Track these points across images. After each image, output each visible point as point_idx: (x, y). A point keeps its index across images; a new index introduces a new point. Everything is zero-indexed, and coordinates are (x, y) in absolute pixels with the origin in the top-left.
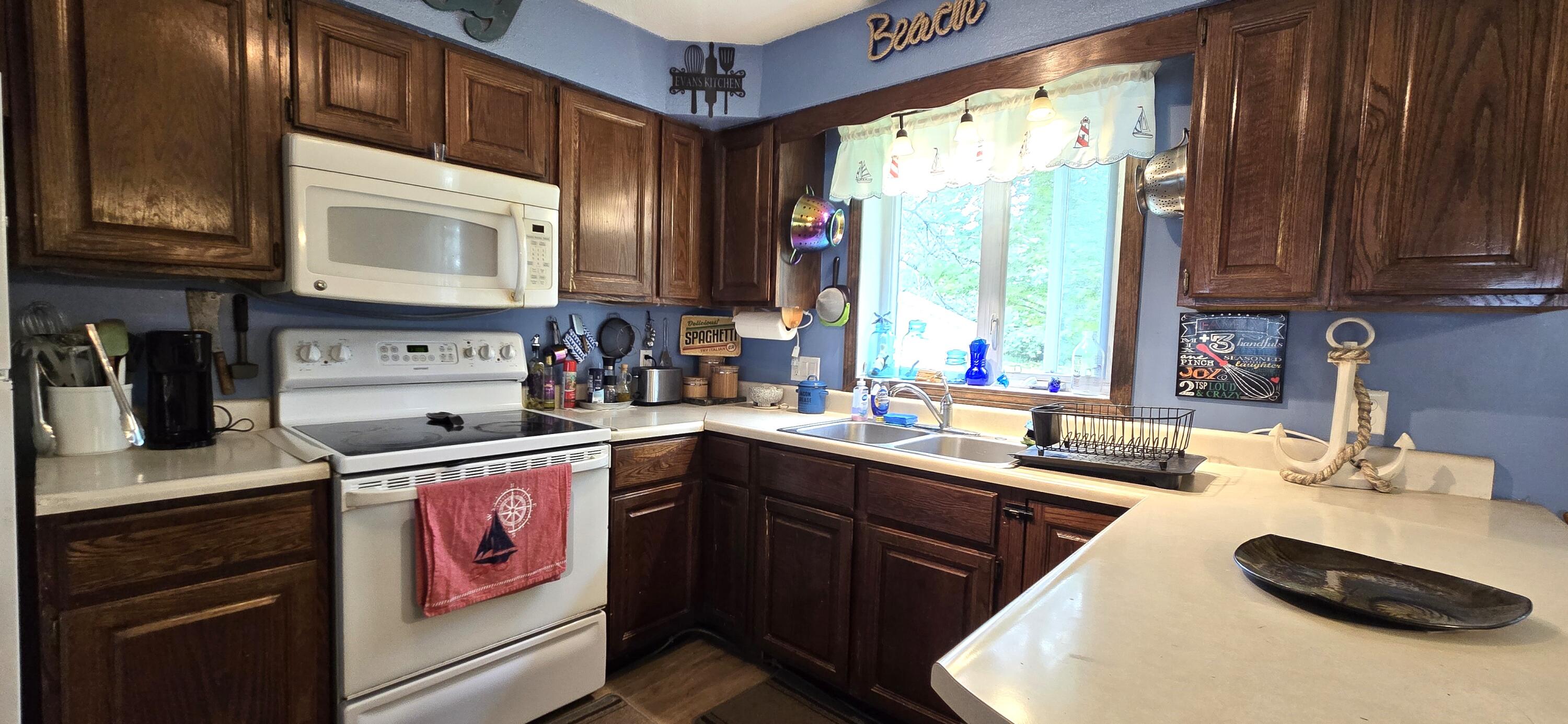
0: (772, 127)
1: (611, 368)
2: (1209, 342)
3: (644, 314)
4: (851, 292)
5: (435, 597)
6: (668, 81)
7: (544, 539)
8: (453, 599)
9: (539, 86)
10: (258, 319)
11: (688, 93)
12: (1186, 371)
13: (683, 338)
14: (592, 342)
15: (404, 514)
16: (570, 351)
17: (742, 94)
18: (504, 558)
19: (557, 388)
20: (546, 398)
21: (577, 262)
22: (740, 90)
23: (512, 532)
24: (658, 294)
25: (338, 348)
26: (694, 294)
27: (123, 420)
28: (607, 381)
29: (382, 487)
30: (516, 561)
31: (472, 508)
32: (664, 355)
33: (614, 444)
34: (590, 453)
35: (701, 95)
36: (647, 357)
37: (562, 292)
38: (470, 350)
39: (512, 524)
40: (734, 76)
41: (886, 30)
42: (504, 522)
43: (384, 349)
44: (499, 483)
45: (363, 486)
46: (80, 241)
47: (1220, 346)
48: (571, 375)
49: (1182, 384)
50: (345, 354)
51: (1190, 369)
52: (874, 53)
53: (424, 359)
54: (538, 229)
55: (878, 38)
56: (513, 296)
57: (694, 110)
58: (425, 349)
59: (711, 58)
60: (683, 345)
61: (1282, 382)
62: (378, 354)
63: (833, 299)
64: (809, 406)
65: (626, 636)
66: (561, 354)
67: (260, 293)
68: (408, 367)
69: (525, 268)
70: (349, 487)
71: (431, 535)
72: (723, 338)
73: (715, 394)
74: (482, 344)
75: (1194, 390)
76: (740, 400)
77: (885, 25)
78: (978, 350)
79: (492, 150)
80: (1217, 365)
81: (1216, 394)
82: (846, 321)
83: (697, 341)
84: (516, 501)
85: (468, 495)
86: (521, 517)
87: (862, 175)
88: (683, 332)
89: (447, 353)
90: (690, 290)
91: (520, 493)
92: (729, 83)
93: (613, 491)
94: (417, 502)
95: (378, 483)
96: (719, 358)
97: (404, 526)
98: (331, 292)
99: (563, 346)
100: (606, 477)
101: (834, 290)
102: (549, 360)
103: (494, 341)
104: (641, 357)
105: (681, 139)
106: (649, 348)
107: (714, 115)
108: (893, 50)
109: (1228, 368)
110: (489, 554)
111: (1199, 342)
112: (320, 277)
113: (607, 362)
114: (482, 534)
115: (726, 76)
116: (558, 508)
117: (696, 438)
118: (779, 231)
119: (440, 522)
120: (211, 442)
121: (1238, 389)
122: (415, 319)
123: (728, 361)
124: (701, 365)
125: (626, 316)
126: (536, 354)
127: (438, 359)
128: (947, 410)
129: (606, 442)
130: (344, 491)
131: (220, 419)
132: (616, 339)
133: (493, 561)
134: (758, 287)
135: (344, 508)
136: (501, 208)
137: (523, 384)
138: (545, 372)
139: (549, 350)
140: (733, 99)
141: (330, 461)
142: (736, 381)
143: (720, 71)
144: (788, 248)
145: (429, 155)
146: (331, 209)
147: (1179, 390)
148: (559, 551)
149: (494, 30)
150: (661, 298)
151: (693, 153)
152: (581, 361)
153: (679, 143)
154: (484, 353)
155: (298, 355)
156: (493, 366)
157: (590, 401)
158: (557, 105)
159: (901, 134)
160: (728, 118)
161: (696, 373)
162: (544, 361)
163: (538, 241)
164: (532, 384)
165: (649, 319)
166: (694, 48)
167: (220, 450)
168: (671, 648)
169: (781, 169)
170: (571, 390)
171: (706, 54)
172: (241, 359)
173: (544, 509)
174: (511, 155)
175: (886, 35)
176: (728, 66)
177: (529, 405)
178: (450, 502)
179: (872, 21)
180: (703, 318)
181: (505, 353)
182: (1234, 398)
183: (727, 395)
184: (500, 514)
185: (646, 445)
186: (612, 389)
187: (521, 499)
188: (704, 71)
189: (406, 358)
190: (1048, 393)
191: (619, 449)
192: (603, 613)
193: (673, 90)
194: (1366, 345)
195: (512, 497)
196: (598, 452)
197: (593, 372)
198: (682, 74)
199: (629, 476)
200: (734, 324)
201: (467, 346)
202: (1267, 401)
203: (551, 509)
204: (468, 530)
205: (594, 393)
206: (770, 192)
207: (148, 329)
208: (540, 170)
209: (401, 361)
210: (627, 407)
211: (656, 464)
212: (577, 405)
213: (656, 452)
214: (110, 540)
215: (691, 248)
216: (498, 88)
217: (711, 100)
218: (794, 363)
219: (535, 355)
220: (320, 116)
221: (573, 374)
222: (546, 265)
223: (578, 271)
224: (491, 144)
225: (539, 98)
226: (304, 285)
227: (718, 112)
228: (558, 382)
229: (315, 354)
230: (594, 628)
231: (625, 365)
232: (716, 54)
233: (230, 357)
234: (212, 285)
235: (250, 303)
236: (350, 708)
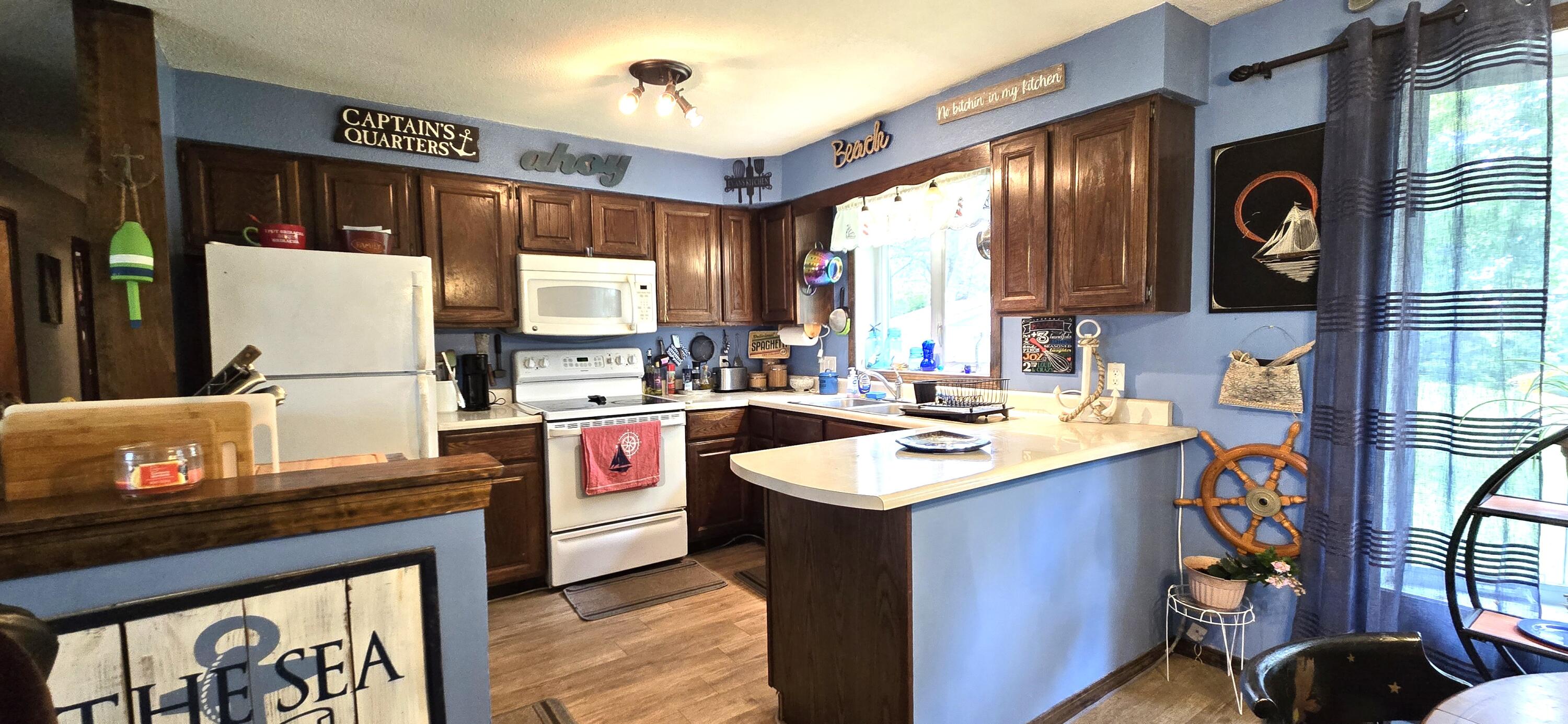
0: (790, 207)
1: (697, 368)
2: (1036, 337)
3: (721, 332)
4: (850, 311)
5: (591, 485)
6: (723, 184)
7: (647, 462)
8: (599, 487)
9: (643, 204)
10: (506, 347)
11: (736, 190)
12: (1026, 357)
13: (750, 347)
14: (686, 352)
15: (575, 442)
16: (671, 358)
17: (770, 187)
18: (626, 469)
19: (663, 382)
20: (657, 388)
21: (669, 304)
22: (769, 185)
23: (629, 456)
24: (723, 320)
25: (543, 360)
26: (748, 318)
27: (457, 395)
28: (694, 377)
29: (565, 428)
30: (631, 471)
31: (608, 441)
32: (737, 359)
33: (688, 412)
34: (673, 416)
35: (744, 191)
36: (724, 361)
37: (659, 322)
38: (610, 359)
39: (629, 451)
40: (764, 177)
41: (842, 150)
42: (624, 450)
43: (565, 360)
44: (621, 430)
45: (556, 427)
46: (442, 315)
47: (1042, 339)
48: (671, 373)
49: (1025, 365)
50: (546, 363)
51: (1028, 355)
52: (838, 163)
53: (586, 365)
54: (643, 287)
55: (839, 155)
56: (631, 329)
57: (740, 201)
58: (586, 359)
59: (750, 167)
60: (750, 351)
61: (1073, 360)
62: (562, 363)
63: (839, 316)
64: (825, 390)
65: (700, 529)
66: (665, 360)
67: (506, 332)
68: (578, 370)
69: (636, 311)
70: (550, 426)
71: (588, 453)
72: (778, 346)
73: (771, 385)
74: (618, 355)
75: (1031, 368)
76: (788, 388)
77: (841, 147)
78: (928, 349)
79: (618, 246)
80: (1041, 352)
81: (1041, 370)
82: (848, 331)
83: (759, 349)
84: (630, 439)
85: (605, 434)
86: (633, 448)
87: (849, 234)
88: (750, 342)
89: (598, 361)
90: (745, 315)
91: (633, 435)
92: (761, 182)
93: (688, 440)
94: (581, 435)
95: (563, 426)
96: (775, 360)
97: (576, 448)
98: (541, 331)
99: (667, 355)
100: (682, 431)
101: (841, 310)
102: (658, 364)
103: (624, 353)
104: (720, 360)
105: (734, 218)
106: (726, 354)
107: (753, 202)
108: (846, 163)
109: (1046, 352)
110: (617, 466)
111: (1031, 337)
112: (534, 324)
113: (695, 365)
114: (613, 455)
115: (759, 177)
116: (654, 445)
117: (743, 410)
118: (797, 274)
119: (592, 447)
120: (489, 409)
121: (1052, 367)
122: (581, 343)
123: (782, 362)
124: (764, 365)
125: (709, 334)
126: (651, 360)
127: (593, 365)
128: (899, 387)
129: (683, 410)
130: (549, 428)
131: (491, 399)
132: (702, 350)
133: (618, 470)
134: (787, 312)
135: (549, 437)
136: (622, 278)
137: (643, 380)
138: (656, 372)
139: (658, 358)
140: (765, 191)
141: (542, 414)
142: (785, 375)
143: (755, 174)
144: (803, 285)
145: (583, 254)
146: (539, 289)
147: (1024, 368)
148: (656, 470)
149: (615, 180)
150: (725, 322)
151: (744, 226)
152: (679, 364)
153: (734, 221)
154: (618, 361)
155: (525, 365)
156: (623, 369)
157: (683, 389)
158: (654, 213)
159: (864, 209)
160: (763, 204)
161: (760, 371)
162: (655, 365)
163: (644, 295)
164: (648, 379)
165: (725, 335)
166: (739, 162)
167: (492, 413)
168: (733, 544)
169: (797, 233)
170: (672, 382)
171: (746, 165)
172: (499, 368)
173: (646, 445)
174: (628, 246)
175: (841, 153)
176: (760, 170)
177: (646, 393)
178: (597, 436)
179: (835, 144)
180: (764, 333)
181: (630, 361)
182: (1050, 372)
183: (779, 385)
184: (622, 446)
185: (709, 413)
186: (698, 382)
187: (633, 438)
188: (745, 176)
189: (577, 365)
190: (964, 374)
191: (690, 415)
192: (685, 512)
193: (727, 190)
194: (1096, 336)
195: (628, 437)
196: (677, 416)
197: (685, 371)
198: (732, 179)
199: (698, 431)
200: (779, 337)
201: (609, 357)
202: (1066, 372)
203: (650, 445)
204: (606, 452)
205: (686, 384)
206: (791, 249)
207: (463, 353)
208: (645, 252)
209: (574, 367)
210: (707, 393)
211: (716, 424)
212: (676, 392)
213: (719, 417)
214: (460, 444)
215: (745, 289)
216: (620, 210)
217: (750, 193)
218: (820, 361)
219: (649, 361)
220: (533, 242)
221: (674, 372)
222: (649, 308)
223: (669, 309)
224: (616, 242)
225: (643, 211)
226: (528, 329)
227: (755, 201)
228: (664, 378)
229: (532, 364)
230: (679, 519)
231: (707, 367)
232: (752, 164)
233: (494, 367)
234: (486, 331)
235: (502, 337)
236: (553, 537)
